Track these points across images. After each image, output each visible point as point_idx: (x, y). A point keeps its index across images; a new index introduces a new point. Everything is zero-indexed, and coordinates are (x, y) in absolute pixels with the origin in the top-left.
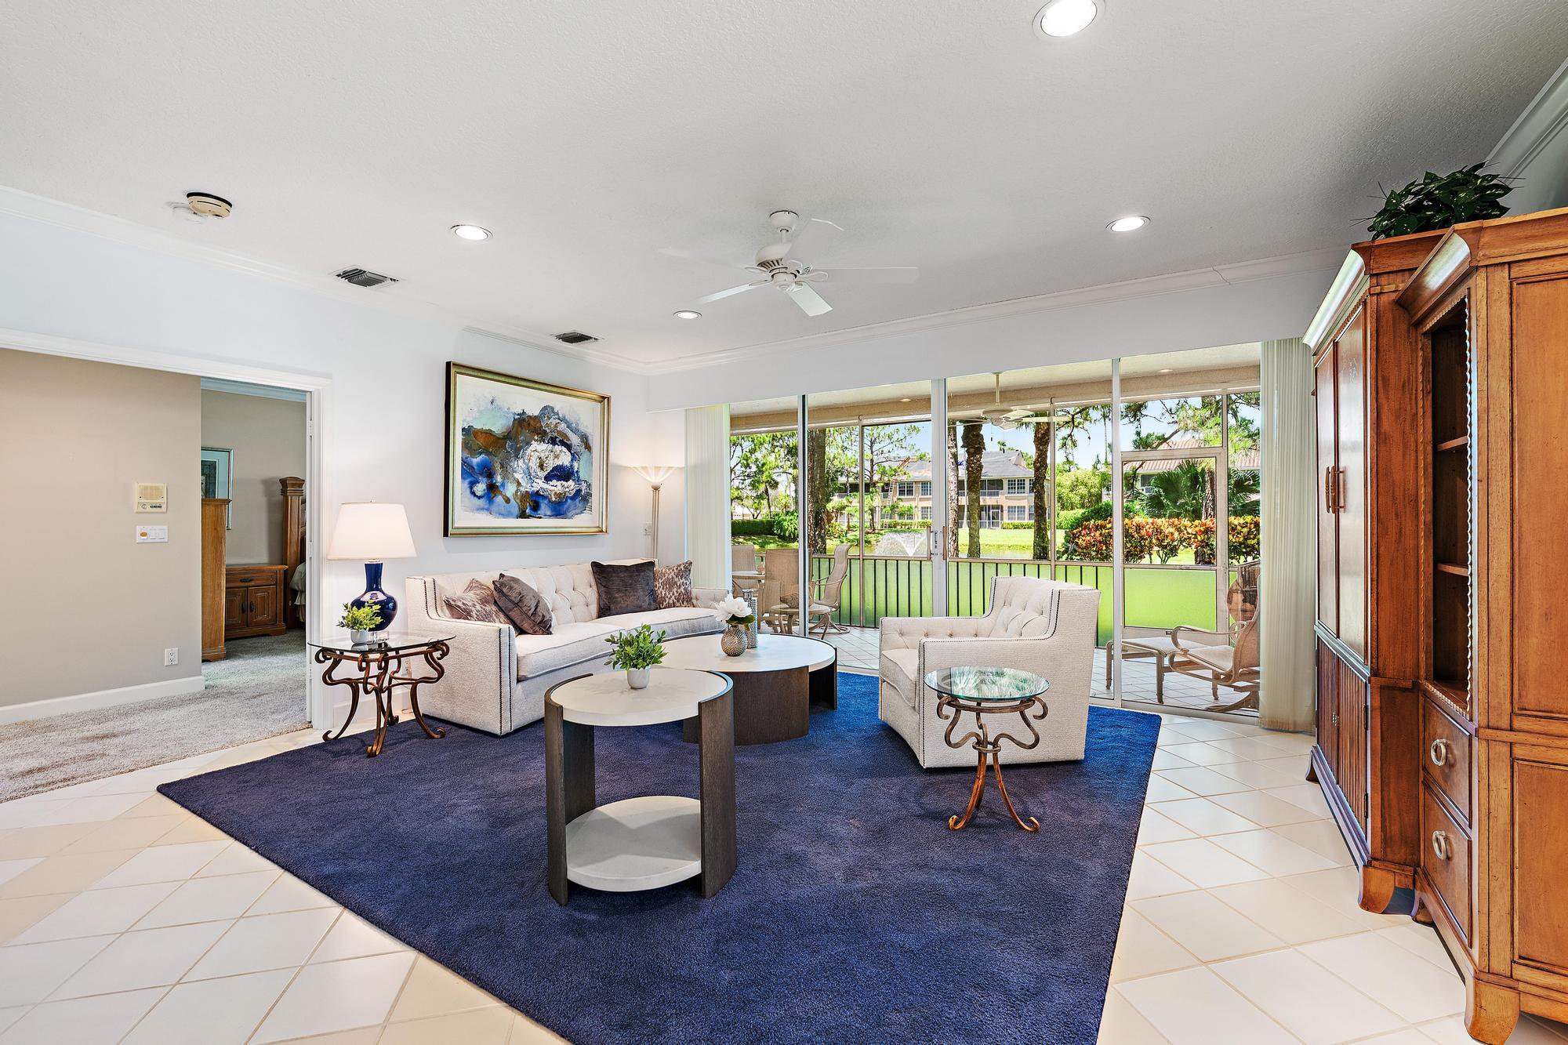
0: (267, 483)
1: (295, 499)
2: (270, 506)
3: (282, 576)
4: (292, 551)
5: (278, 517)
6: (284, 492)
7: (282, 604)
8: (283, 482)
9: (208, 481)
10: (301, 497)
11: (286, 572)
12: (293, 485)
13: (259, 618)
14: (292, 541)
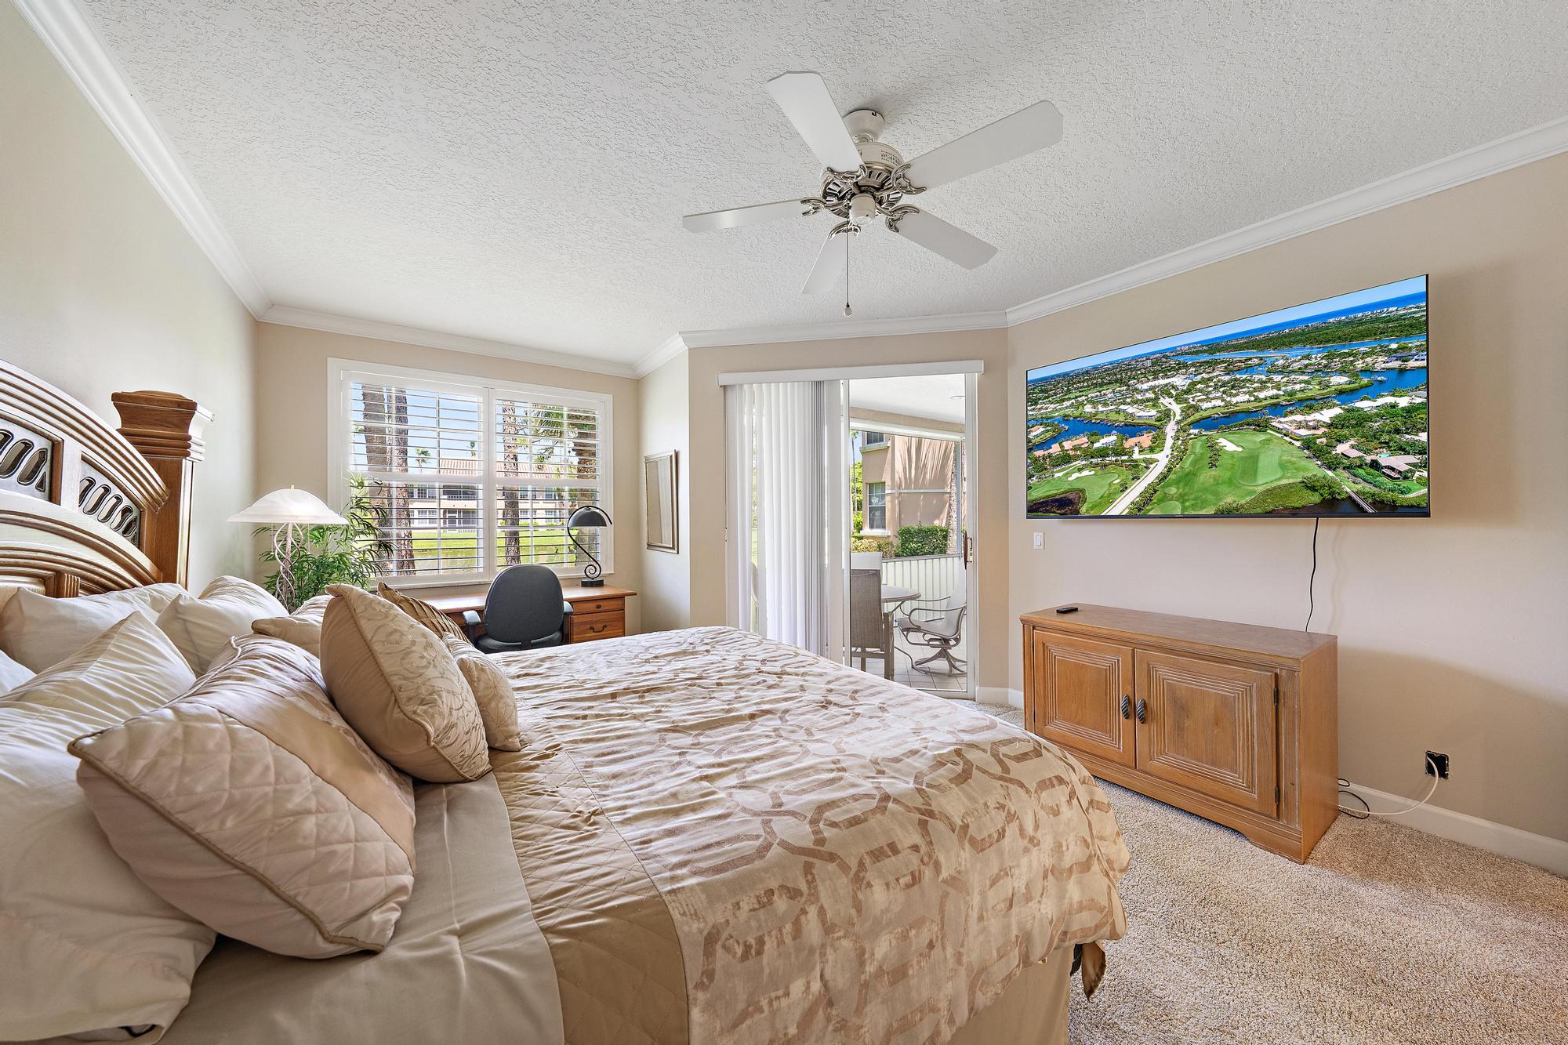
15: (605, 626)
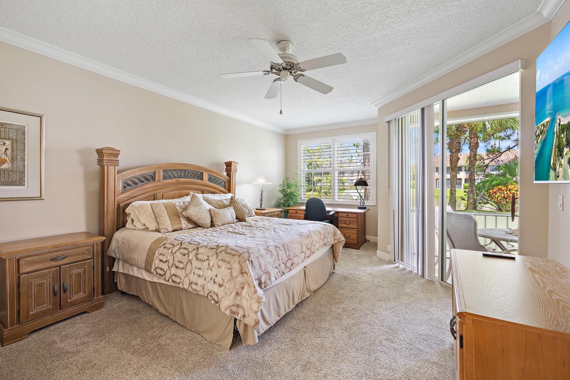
0: (83, 152)
1: (111, 168)
2: (87, 175)
3: (100, 248)
4: (109, 219)
5: (95, 186)
6: (100, 162)
7: (100, 277)
8: (100, 152)
9: (15, 147)
10: (116, 167)
11: (103, 243)
12: (110, 155)
13: (75, 297)
14: (109, 208)
15: (350, 223)
